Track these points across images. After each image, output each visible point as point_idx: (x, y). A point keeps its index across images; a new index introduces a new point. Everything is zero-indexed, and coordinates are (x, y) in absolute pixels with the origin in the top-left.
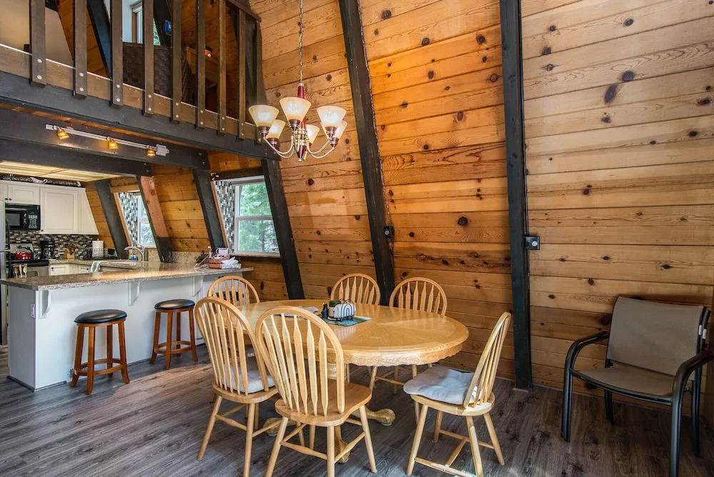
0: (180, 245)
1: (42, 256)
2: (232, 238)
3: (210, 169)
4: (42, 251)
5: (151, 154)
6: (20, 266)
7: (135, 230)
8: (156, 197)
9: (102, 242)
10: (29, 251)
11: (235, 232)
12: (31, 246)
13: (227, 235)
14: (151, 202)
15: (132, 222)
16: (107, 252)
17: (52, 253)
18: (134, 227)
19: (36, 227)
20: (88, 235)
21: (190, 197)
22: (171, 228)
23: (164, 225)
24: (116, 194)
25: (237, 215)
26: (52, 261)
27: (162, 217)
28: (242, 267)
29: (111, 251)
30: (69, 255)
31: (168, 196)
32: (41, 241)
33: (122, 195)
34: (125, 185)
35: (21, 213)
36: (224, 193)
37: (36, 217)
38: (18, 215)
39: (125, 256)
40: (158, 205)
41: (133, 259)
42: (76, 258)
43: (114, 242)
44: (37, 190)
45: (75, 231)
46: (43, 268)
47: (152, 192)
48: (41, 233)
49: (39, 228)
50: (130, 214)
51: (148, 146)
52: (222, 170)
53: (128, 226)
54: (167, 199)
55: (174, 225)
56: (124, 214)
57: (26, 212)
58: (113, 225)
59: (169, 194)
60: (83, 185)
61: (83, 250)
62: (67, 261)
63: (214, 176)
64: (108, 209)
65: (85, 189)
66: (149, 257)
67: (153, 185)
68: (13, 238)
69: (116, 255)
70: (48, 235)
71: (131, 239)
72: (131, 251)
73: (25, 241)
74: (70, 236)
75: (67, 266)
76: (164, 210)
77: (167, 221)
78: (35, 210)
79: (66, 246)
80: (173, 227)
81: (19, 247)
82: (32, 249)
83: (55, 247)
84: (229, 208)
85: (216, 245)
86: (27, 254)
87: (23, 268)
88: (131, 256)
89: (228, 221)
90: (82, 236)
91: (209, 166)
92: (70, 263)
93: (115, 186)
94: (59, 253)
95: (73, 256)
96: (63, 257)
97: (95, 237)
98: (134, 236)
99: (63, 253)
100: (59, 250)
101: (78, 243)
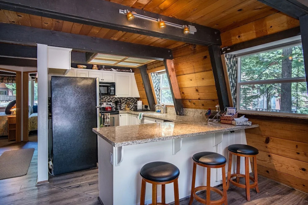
0: (189, 104)
1: (116, 109)
2: (236, 99)
3: (221, 45)
4: (116, 106)
5: (186, 32)
6: (107, 114)
7: (159, 94)
8: (174, 73)
9: (142, 101)
10: (111, 106)
11: (237, 95)
12: (111, 103)
13: (232, 97)
14: (172, 76)
15: (158, 90)
16: (144, 107)
17: (120, 107)
18: (158, 93)
19: (113, 94)
20: (135, 98)
21: (201, 70)
22: (183, 93)
23: (179, 92)
24: (150, 74)
25: (239, 81)
26: (120, 111)
27: (178, 86)
28: (252, 124)
29: (146, 107)
30: (127, 108)
31: (182, 71)
32: (116, 101)
33: (153, 74)
34: (155, 68)
35: (108, 86)
36: (230, 63)
37: (113, 88)
38: (106, 88)
39: (153, 110)
40: (176, 78)
41: (158, 112)
42: (130, 110)
43: (149, 102)
44: (114, 74)
45: (130, 96)
46: (116, 115)
47: (173, 70)
48: (116, 97)
49: (115, 95)
50: (157, 86)
51: (184, 26)
52: (234, 43)
53: (155, 92)
54: (181, 73)
55: (185, 91)
56: (154, 85)
57: (109, 86)
58: (148, 91)
59: (184, 70)
60: (134, 70)
61: (133, 105)
62: (127, 112)
63: (225, 50)
64: (145, 83)
65: (134, 73)
66: (168, 111)
67: (173, 65)
68: (105, 99)
69: (149, 109)
70: (119, 98)
71: (157, 100)
72: (157, 107)
73: (109, 101)
74: (127, 98)
75: (127, 114)
76: (179, 81)
77: (181, 88)
78: (113, 85)
79: (126, 103)
80: (185, 92)
81: (107, 104)
82: (112, 105)
83: (121, 104)
84: (234, 75)
85: (224, 105)
86: (110, 107)
87: (108, 115)
88: (157, 110)
89: (233, 86)
90: (132, 98)
91: (221, 42)
92: (128, 113)
93: (149, 70)
94: (123, 107)
95: (129, 109)
96: (125, 109)
97: (138, 99)
98: (158, 98)
99: (124, 107)
100: (123, 106)
101: (131, 102)
